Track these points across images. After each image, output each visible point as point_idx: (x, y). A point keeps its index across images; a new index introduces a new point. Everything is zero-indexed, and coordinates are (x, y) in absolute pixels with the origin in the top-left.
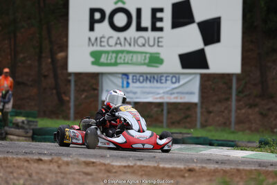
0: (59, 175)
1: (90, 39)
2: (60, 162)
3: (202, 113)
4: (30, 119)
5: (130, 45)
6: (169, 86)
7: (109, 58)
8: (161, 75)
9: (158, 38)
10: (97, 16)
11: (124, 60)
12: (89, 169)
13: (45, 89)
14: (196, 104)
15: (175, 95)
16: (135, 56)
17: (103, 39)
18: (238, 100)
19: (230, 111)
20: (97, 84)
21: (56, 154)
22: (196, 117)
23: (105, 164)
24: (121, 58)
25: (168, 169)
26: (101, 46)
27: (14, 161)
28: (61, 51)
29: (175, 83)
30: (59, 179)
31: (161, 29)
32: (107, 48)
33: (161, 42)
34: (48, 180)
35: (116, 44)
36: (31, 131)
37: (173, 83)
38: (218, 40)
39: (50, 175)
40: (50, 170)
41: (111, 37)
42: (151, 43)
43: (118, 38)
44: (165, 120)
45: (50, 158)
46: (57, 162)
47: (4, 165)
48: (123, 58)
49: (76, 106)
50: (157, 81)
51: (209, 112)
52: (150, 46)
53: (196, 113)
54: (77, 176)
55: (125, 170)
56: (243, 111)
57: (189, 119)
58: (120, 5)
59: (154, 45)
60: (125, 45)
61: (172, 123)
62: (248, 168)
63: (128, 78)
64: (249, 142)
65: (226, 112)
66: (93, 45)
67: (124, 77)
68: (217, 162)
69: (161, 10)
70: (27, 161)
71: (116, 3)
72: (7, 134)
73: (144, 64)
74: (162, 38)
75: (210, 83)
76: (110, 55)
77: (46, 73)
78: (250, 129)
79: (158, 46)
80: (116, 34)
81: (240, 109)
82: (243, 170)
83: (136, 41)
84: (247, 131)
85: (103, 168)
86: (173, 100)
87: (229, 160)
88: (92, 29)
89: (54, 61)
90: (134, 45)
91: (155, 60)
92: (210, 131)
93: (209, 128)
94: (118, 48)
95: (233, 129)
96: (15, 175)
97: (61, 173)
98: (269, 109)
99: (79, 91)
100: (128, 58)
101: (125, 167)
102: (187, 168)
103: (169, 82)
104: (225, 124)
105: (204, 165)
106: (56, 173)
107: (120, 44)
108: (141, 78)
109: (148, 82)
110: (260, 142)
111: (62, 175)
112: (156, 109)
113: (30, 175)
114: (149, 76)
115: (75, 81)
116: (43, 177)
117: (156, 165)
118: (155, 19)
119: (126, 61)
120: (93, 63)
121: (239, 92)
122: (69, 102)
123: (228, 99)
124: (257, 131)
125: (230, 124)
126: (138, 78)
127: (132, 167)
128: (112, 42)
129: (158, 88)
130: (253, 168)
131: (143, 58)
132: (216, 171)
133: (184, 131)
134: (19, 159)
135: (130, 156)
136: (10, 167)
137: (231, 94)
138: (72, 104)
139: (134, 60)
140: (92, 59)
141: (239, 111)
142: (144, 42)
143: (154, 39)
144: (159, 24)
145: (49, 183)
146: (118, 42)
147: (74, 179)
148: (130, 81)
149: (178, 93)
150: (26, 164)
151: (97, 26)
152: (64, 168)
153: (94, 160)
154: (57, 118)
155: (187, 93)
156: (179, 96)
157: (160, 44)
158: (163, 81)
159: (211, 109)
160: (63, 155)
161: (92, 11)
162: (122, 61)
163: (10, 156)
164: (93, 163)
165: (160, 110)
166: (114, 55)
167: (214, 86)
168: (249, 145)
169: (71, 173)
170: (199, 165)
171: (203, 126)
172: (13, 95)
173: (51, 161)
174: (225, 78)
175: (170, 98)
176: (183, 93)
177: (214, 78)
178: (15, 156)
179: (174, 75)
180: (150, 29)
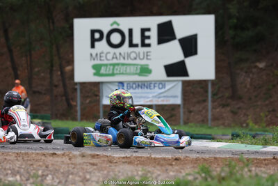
0: (70, 165)
1: (91, 55)
2: (71, 155)
3: (184, 113)
4: (45, 121)
5: (124, 58)
6: (157, 91)
7: (108, 69)
8: (150, 82)
9: (147, 52)
10: (97, 36)
12: (94, 161)
13: (56, 96)
14: (179, 106)
15: (162, 99)
16: (128, 68)
17: (102, 55)
18: (213, 101)
19: (207, 111)
20: (99, 91)
21: (67, 149)
22: (180, 116)
23: (107, 156)
24: (117, 69)
25: (158, 158)
26: (101, 60)
27: (34, 156)
28: (68, 66)
29: (162, 88)
30: (70, 169)
31: (149, 45)
32: (106, 62)
33: (150, 55)
34: (62, 171)
35: (113, 58)
37: (159, 88)
38: (195, 53)
39: (63, 166)
40: (63, 162)
41: (109, 53)
42: (142, 57)
43: (115, 54)
45: (62, 152)
46: (68, 155)
47: (25, 159)
48: (119, 69)
49: (82, 110)
50: (147, 88)
51: (190, 112)
52: (140, 59)
53: (179, 112)
54: (85, 167)
55: (124, 160)
56: (218, 110)
57: (174, 118)
58: (115, 26)
59: (143, 58)
60: (120, 59)
62: (223, 156)
63: (123, 86)
64: (223, 135)
65: (204, 111)
66: (94, 59)
67: (120, 85)
68: (198, 152)
69: (149, 30)
70: (44, 155)
71: (112, 25)
73: (136, 74)
74: (150, 52)
75: (190, 88)
76: (108, 67)
77: (56, 83)
78: (223, 124)
79: (147, 59)
80: (112, 50)
81: (215, 109)
82: (220, 158)
83: (129, 56)
84: (222, 127)
85: (106, 159)
86: (160, 102)
87: (207, 150)
88: (93, 46)
89: (63, 73)
90: (128, 59)
91: (145, 70)
92: (192, 127)
93: (190, 124)
94: (115, 61)
95: (209, 125)
96: (35, 166)
97: (72, 164)
98: (239, 108)
99: (84, 97)
100: (123, 69)
101: (124, 158)
102: (174, 158)
103: (157, 88)
104: (203, 121)
105: (188, 155)
106: (68, 164)
107: (116, 58)
108: (134, 86)
109: (140, 88)
110: (233, 135)
111: (73, 166)
113: (47, 167)
114: (140, 84)
115: (81, 90)
116: (57, 168)
117: (149, 156)
118: (144, 37)
119: (121, 72)
120: (95, 74)
121: (214, 95)
122: (76, 106)
123: (205, 101)
124: (229, 126)
125: (207, 121)
126: (131, 85)
127: (129, 158)
128: (110, 56)
129: (148, 93)
130: (228, 156)
131: (135, 69)
132: (197, 159)
134: (38, 154)
136: (30, 160)
137: (207, 96)
138: (78, 108)
139: (128, 71)
140: (94, 71)
141: (214, 110)
142: (135, 56)
143: (144, 53)
144: (147, 41)
145: (63, 173)
146: (115, 56)
147: (83, 169)
148: (125, 88)
149: (164, 97)
150: (43, 158)
151: (97, 44)
152: (74, 160)
153: (98, 153)
154: (67, 119)
155: (172, 97)
156: (165, 99)
157: (149, 57)
158: (152, 87)
159: (191, 109)
161: (93, 32)
162: (118, 72)
163: (30, 151)
164: (98, 155)
166: (112, 67)
167: (194, 90)
168: (224, 137)
169: (80, 164)
170: (184, 155)
171: (186, 123)
172: (30, 102)
173: (63, 155)
174: (202, 84)
175: (158, 101)
176: (167, 97)
177: (194, 84)
178: (34, 152)
179: (161, 82)
180: (140, 45)
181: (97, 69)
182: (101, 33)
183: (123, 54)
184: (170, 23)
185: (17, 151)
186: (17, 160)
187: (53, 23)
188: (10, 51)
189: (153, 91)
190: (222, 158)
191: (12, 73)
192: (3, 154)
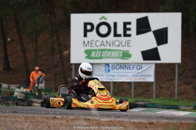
1: (84, 42)
2: (68, 119)
3: (156, 89)
5: (110, 45)
6: (135, 71)
7: (97, 54)
8: (130, 64)
9: (128, 41)
10: (89, 27)
11: (106, 55)
13: (56, 74)
14: (152, 83)
15: (139, 77)
16: (113, 52)
17: (92, 42)
18: (179, 80)
19: (174, 87)
21: (65, 114)
22: (153, 91)
23: (96, 120)
24: (104, 54)
25: (137, 122)
26: (91, 46)
27: (39, 118)
28: (65, 50)
29: (139, 69)
31: (129, 35)
32: (95, 48)
33: (130, 43)
35: (101, 45)
37: (137, 69)
38: (166, 42)
39: (62, 127)
40: (61, 124)
41: (98, 41)
42: (124, 44)
43: (102, 41)
44: (133, 93)
46: (65, 119)
47: (33, 121)
48: (105, 54)
50: (128, 69)
52: (122, 46)
53: (153, 88)
56: (183, 87)
57: (148, 93)
58: (103, 20)
59: (125, 46)
60: (107, 46)
61: (137, 95)
62: (187, 122)
63: (109, 67)
65: (172, 88)
66: (86, 46)
67: (106, 66)
68: (168, 119)
69: (130, 23)
70: (47, 118)
71: (101, 19)
72: (32, 102)
73: (119, 58)
74: (130, 41)
75: (161, 69)
76: (97, 52)
77: (57, 64)
78: (187, 98)
79: (128, 46)
80: (101, 39)
81: (181, 86)
82: (184, 123)
83: (114, 43)
84: (186, 100)
85: (95, 122)
86: (138, 80)
87: (175, 117)
88: (85, 35)
89: (61, 56)
90: (113, 46)
91: (126, 55)
92: (162, 100)
93: (161, 98)
95: (176, 98)
96: (40, 127)
97: (69, 125)
100: (109, 53)
101: (109, 121)
102: (149, 122)
103: (135, 69)
104: (171, 95)
105: (159, 120)
106: (66, 126)
107: (104, 45)
108: (117, 67)
109: (122, 69)
110: (194, 106)
111: (69, 127)
112: (127, 86)
113: (49, 127)
114: (122, 65)
115: (75, 69)
116: (57, 128)
117: (129, 120)
118: (126, 29)
119: (108, 56)
120: (86, 57)
121: (180, 75)
123: (173, 79)
124: (191, 99)
125: (175, 95)
126: (115, 66)
127: (114, 121)
128: (98, 44)
129: (128, 73)
130: (191, 122)
131: (119, 54)
132: (167, 124)
133: (145, 100)
134: (42, 117)
135: (112, 115)
136: (36, 122)
137: (175, 76)
140: (86, 55)
141: (180, 87)
142: (119, 44)
143: (126, 41)
144: (128, 32)
146: (102, 44)
148: (110, 68)
149: (141, 76)
150: (46, 120)
151: (88, 34)
152: (70, 123)
153: (89, 117)
155: (147, 76)
156: (142, 77)
157: (129, 45)
158: (132, 68)
159: (162, 86)
160: (70, 115)
161: (86, 24)
162: (105, 56)
163: (36, 116)
164: (89, 119)
165: (129, 87)
166: (100, 52)
167: (164, 71)
170: (156, 120)
171: (157, 96)
173: (62, 118)
174: (171, 66)
175: (136, 79)
176: (144, 76)
177: (164, 66)
178: (39, 116)
179: (138, 64)
180: (122, 35)
182: (92, 25)
183: (109, 42)
184: (146, 18)
185: (25, 115)
186: (26, 122)
187: (54, 16)
188: (21, 38)
189: (132, 71)
190: (186, 123)
191: (22, 55)
192: (14, 117)
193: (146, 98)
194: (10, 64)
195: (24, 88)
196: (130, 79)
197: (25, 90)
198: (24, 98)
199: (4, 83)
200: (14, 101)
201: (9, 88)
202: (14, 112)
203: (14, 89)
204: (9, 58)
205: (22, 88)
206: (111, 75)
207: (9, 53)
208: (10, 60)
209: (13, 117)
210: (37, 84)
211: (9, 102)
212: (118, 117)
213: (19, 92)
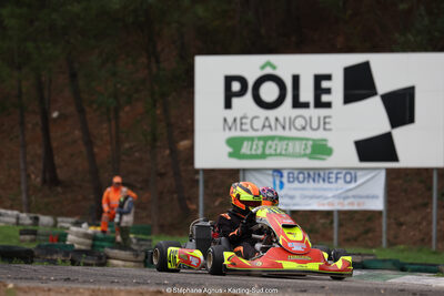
1: (225, 120)
3: (389, 226)
4: (140, 236)
5: (284, 128)
6: (341, 186)
7: (254, 147)
8: (329, 170)
9: (325, 118)
10: (236, 86)
11: (276, 150)
14: (380, 213)
15: (351, 200)
16: (291, 144)
17: (244, 121)
18: (441, 207)
19: (430, 223)
22: (381, 231)
24: (270, 147)
26: (242, 130)
27: (122, 294)
28: (183, 139)
29: (350, 182)
31: (328, 105)
32: (251, 133)
33: (329, 123)
35: (264, 126)
36: (143, 254)
37: (346, 182)
38: (411, 120)
41: (256, 117)
42: (315, 125)
43: (267, 118)
44: (335, 237)
48: (274, 147)
50: (324, 180)
53: (380, 225)
57: (370, 235)
58: (268, 71)
60: (276, 128)
61: (346, 241)
63: (282, 176)
65: (424, 224)
66: (230, 129)
67: (276, 174)
68: (414, 294)
69: (328, 77)
70: (141, 294)
71: (263, 68)
72: (108, 258)
73: (305, 155)
74: (329, 117)
75: (401, 182)
76: (255, 143)
77: (163, 171)
79: (325, 129)
80: (263, 113)
83: (292, 123)
86: (347, 208)
87: (430, 291)
88: (228, 105)
89: (174, 151)
90: (290, 128)
91: (321, 149)
92: (403, 251)
93: (398, 247)
94: (267, 132)
95: (434, 248)
99: (211, 196)
100: (281, 146)
103: (341, 181)
104: (423, 240)
107: (270, 126)
108: (301, 176)
109: (311, 181)
112: (322, 221)
114: (312, 173)
115: (206, 182)
118: (319, 90)
119: (278, 151)
120: (231, 155)
121: (442, 195)
122: (196, 211)
123: (427, 205)
125: (430, 240)
126: (296, 175)
128: (258, 124)
129: (325, 190)
131: (303, 147)
133: (363, 251)
134: (129, 292)
135: (289, 287)
137: (431, 197)
138: (201, 215)
139: (290, 150)
140: (229, 150)
141: (441, 223)
142: (303, 124)
143: (319, 118)
144: (325, 98)
146: (267, 124)
148: (285, 180)
149: (354, 197)
151: (235, 101)
154: (180, 234)
155: (368, 197)
156: (356, 201)
157: (327, 126)
158: (333, 180)
159: (402, 220)
161: (229, 80)
162: (273, 152)
163: (116, 288)
165: (328, 221)
166: (261, 143)
167: (406, 186)
171: (391, 244)
174: (422, 174)
175: (343, 205)
176: (361, 197)
177: (407, 175)
178: (122, 288)
179: (348, 170)
180: (312, 104)
181: (235, 145)
183: (281, 120)
184: (366, 66)
185: (92, 287)
187: (158, 62)
188: (81, 111)
189: (333, 186)
191: (84, 149)
192: (67, 291)
193: (367, 247)
194: (58, 171)
195: (90, 225)
196: (329, 204)
197: (91, 230)
198: (89, 248)
199: (44, 214)
200: (67, 254)
201: (55, 225)
202: (65, 280)
203: (68, 228)
204: (56, 158)
205: (85, 225)
206: (286, 196)
207: (54, 145)
208: (57, 160)
209: (63, 290)
210: (117, 216)
211: (55, 257)
212: (302, 291)
213: (78, 234)
